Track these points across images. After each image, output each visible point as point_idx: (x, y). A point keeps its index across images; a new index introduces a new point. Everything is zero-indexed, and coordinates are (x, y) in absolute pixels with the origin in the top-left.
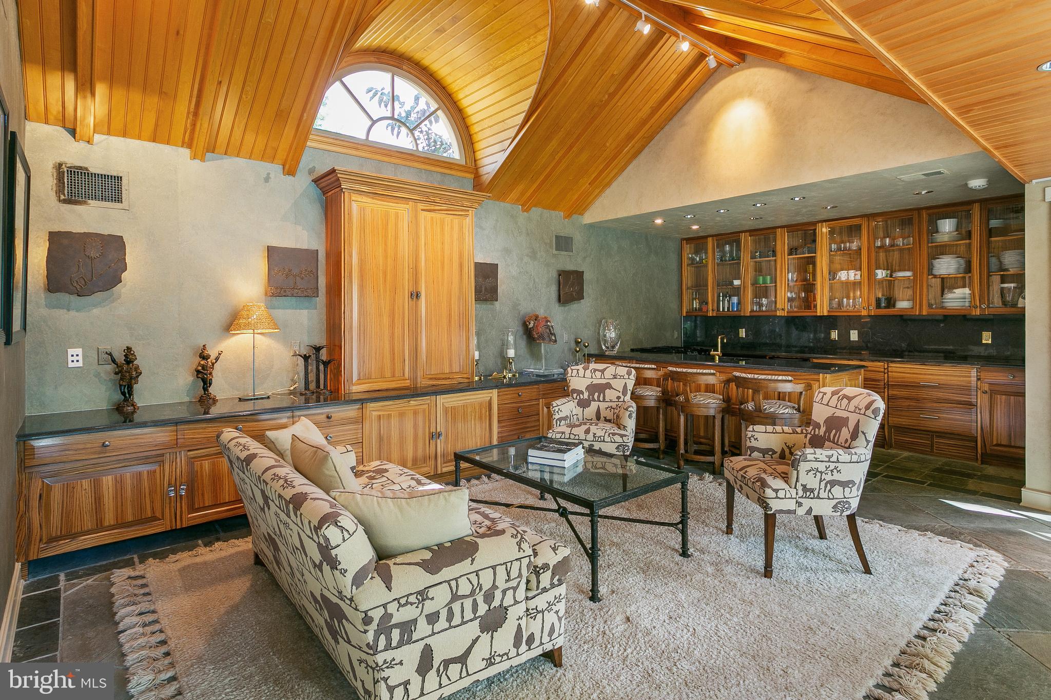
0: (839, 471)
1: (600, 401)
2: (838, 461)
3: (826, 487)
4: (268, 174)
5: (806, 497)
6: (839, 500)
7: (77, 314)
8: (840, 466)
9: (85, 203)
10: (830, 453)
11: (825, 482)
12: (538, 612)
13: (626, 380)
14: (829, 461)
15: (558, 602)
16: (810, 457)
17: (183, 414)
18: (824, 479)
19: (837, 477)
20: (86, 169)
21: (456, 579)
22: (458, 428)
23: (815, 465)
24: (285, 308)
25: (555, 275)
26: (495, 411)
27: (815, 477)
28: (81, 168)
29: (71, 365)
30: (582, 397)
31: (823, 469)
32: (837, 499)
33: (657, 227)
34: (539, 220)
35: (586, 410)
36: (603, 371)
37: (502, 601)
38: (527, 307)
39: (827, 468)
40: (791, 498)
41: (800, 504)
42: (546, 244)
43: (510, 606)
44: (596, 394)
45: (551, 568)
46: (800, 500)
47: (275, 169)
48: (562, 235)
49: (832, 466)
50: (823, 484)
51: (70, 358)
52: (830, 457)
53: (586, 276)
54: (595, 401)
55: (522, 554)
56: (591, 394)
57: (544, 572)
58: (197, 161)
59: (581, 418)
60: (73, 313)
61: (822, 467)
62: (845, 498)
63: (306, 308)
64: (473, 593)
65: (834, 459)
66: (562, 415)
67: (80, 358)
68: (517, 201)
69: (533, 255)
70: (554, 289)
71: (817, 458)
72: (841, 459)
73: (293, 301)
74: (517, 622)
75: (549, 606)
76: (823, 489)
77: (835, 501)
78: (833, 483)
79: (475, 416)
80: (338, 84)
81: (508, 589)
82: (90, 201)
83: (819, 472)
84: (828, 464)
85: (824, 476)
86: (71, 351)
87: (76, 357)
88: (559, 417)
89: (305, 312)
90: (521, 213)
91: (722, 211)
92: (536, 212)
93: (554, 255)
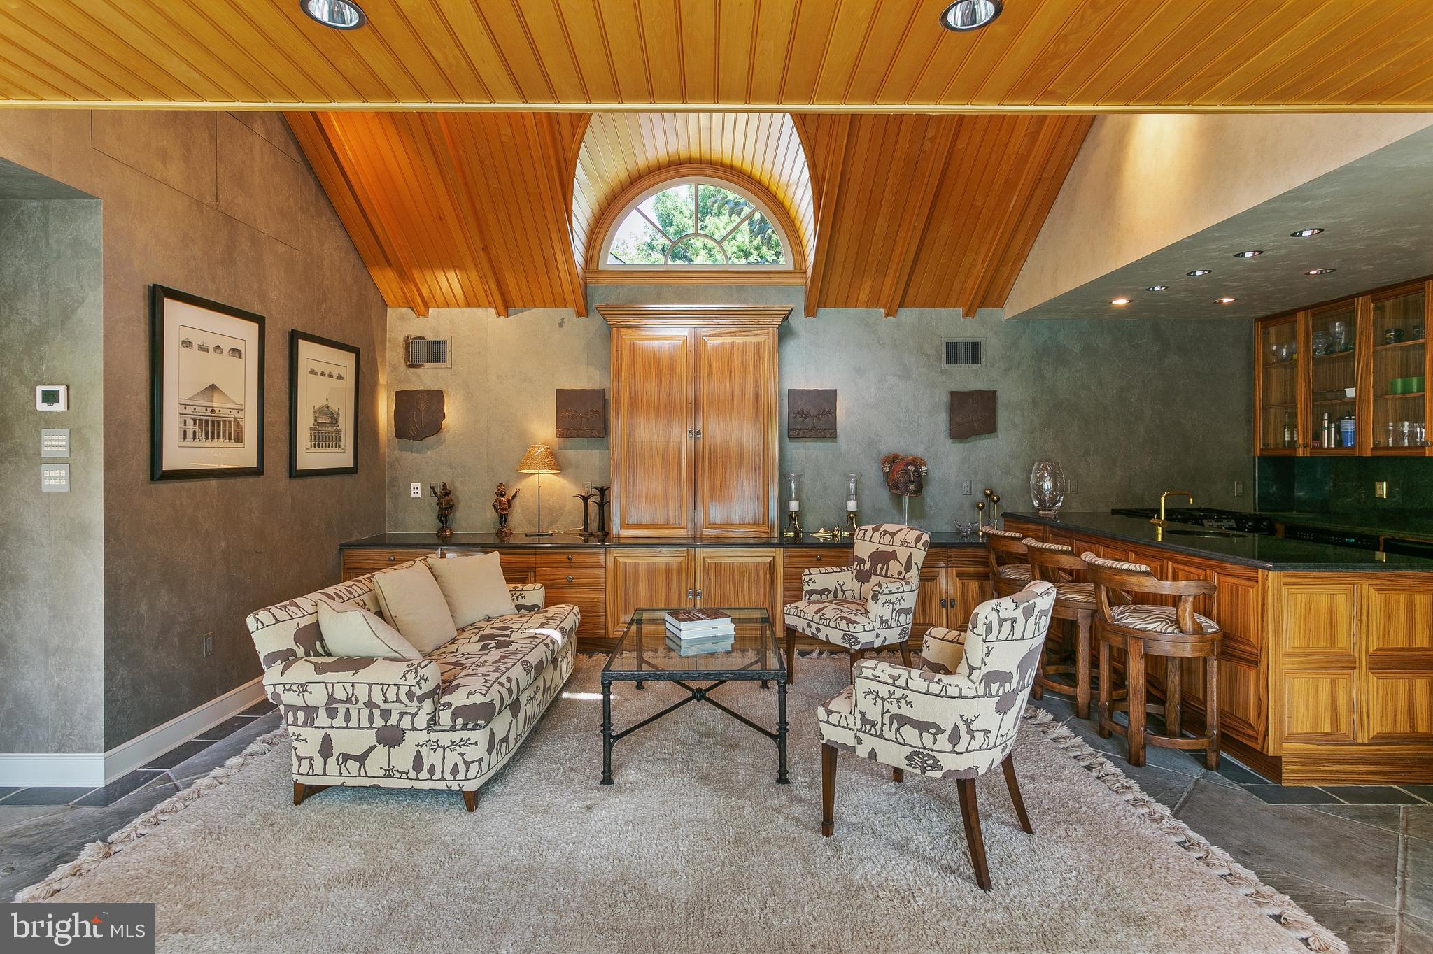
0: (908, 703)
1: (882, 576)
2: (906, 688)
3: (891, 723)
4: (563, 319)
5: (865, 732)
6: (915, 749)
7: (417, 455)
8: (911, 696)
9: (422, 366)
10: (895, 672)
11: (888, 715)
12: (439, 746)
13: (911, 550)
14: (893, 685)
15: (464, 745)
16: (866, 672)
17: (491, 541)
18: (888, 711)
19: (905, 711)
20: (424, 338)
21: (333, 684)
22: (724, 590)
23: (875, 686)
24: (576, 449)
25: (945, 398)
26: (779, 575)
27: (875, 704)
28: (420, 338)
29: (413, 496)
30: (862, 568)
31: (886, 696)
32: (910, 746)
33: (1121, 312)
34: (917, 324)
35: (865, 586)
36: (893, 535)
37: (399, 721)
38: (895, 443)
39: (891, 694)
40: (847, 728)
41: (860, 741)
42: (927, 356)
43: (407, 730)
44: (880, 565)
45: (453, 708)
46: (859, 734)
47: (568, 313)
48: (960, 340)
49: (899, 693)
50: (886, 720)
51: (413, 491)
52: (895, 678)
53: (1002, 398)
54: (877, 574)
55: (403, 682)
56: (874, 565)
57: (443, 709)
58: (502, 318)
59: (857, 596)
60: (415, 454)
61: (884, 691)
62: (925, 748)
63: (598, 449)
64: (348, 701)
65: (901, 682)
66: (813, 586)
67: (419, 491)
68: (873, 302)
69: (905, 375)
70: (942, 418)
71: (876, 677)
72: (911, 684)
73: (585, 441)
74: (417, 748)
75: (453, 745)
76: (888, 725)
77: (908, 750)
78: (903, 720)
79: (749, 578)
80: (635, 211)
81: (406, 713)
82: (425, 364)
83: (879, 697)
84: (892, 689)
85: (887, 706)
86: (413, 485)
87: (416, 490)
88: (809, 588)
89: (597, 452)
90: (883, 318)
91: (1198, 273)
92: (908, 315)
93: (942, 372)
